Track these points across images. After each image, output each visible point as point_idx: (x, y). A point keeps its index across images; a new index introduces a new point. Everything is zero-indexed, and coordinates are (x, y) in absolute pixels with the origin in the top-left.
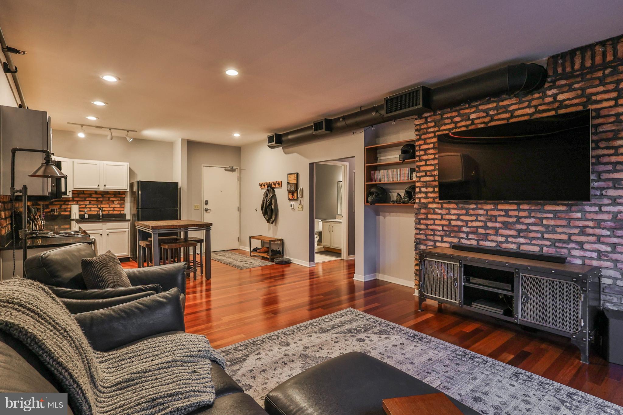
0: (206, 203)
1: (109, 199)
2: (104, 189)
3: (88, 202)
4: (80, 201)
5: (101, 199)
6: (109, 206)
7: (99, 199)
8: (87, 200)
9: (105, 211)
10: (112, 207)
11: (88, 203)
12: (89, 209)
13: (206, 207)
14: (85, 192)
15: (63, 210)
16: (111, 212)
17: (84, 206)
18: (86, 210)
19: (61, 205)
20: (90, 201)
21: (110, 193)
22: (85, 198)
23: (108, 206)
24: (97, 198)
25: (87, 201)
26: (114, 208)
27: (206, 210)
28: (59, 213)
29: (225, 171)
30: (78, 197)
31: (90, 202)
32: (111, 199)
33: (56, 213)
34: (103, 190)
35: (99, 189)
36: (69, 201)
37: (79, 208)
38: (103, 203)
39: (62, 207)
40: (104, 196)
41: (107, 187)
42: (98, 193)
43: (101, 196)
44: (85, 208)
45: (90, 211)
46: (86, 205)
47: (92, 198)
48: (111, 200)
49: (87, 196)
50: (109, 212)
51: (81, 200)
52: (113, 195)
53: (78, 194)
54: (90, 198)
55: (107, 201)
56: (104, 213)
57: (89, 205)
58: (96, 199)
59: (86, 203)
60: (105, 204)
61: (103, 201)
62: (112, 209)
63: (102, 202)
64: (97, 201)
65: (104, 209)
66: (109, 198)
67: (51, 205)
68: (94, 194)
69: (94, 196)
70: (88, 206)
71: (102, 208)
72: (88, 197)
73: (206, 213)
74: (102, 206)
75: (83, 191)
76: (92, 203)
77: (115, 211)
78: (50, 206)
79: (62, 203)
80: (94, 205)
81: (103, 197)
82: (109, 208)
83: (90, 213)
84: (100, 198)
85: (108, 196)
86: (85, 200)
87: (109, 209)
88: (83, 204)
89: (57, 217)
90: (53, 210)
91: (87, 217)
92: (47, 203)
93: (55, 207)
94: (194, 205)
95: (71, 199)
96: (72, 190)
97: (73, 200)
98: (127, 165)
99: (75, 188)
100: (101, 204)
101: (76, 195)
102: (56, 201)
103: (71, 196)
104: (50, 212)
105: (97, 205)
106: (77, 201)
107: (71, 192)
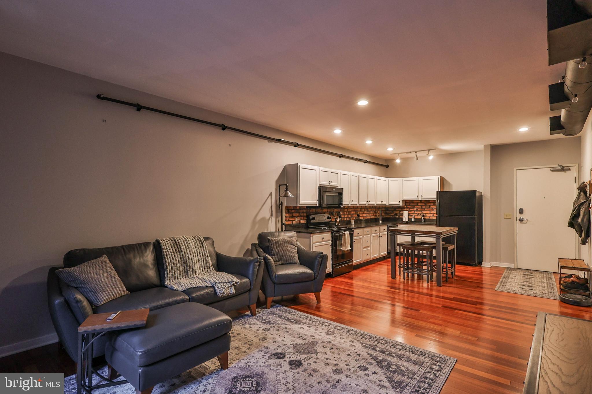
0: (521, 211)
1: (430, 207)
2: (422, 199)
3: (416, 209)
5: (424, 207)
6: (430, 212)
7: (423, 207)
8: (415, 207)
9: (427, 216)
10: (432, 213)
11: (415, 209)
12: (416, 215)
13: (520, 216)
14: (414, 202)
15: (401, 214)
16: (431, 218)
17: (413, 212)
18: (413, 215)
19: (400, 212)
20: (417, 208)
21: (431, 202)
23: (429, 212)
24: (422, 206)
25: (415, 208)
26: (433, 214)
27: (521, 220)
28: (399, 217)
29: (551, 172)
30: (410, 205)
31: (417, 209)
32: (431, 207)
33: (397, 217)
35: (418, 199)
36: (404, 208)
37: (409, 213)
38: (426, 210)
39: (401, 212)
40: (427, 204)
41: (424, 197)
43: (424, 204)
44: (414, 213)
45: (417, 216)
46: (414, 211)
47: (418, 206)
48: (431, 208)
49: (415, 204)
50: (430, 217)
51: (411, 207)
52: (433, 204)
53: (410, 203)
55: (428, 208)
56: (426, 218)
57: (416, 211)
58: (421, 207)
60: (427, 211)
61: (426, 208)
62: (432, 215)
63: (425, 209)
64: (422, 208)
66: (430, 206)
67: (395, 211)
68: (419, 203)
69: (419, 204)
70: (415, 212)
71: (425, 213)
72: (416, 205)
73: (521, 223)
74: (425, 212)
75: (413, 201)
76: (419, 209)
77: (434, 217)
78: (394, 212)
79: (401, 209)
80: (419, 211)
81: (426, 205)
83: (416, 217)
84: (424, 205)
85: (429, 204)
86: (414, 208)
87: (430, 215)
88: (413, 211)
89: (398, 219)
90: (396, 214)
91: (414, 220)
92: (393, 209)
93: (397, 212)
94: (504, 214)
95: (406, 206)
96: (402, 201)
97: (407, 208)
98: (439, 178)
99: (403, 199)
100: (425, 210)
101: (409, 204)
102: (397, 208)
103: (401, 205)
104: (394, 215)
105: (422, 211)
106: (409, 208)
107: (401, 202)
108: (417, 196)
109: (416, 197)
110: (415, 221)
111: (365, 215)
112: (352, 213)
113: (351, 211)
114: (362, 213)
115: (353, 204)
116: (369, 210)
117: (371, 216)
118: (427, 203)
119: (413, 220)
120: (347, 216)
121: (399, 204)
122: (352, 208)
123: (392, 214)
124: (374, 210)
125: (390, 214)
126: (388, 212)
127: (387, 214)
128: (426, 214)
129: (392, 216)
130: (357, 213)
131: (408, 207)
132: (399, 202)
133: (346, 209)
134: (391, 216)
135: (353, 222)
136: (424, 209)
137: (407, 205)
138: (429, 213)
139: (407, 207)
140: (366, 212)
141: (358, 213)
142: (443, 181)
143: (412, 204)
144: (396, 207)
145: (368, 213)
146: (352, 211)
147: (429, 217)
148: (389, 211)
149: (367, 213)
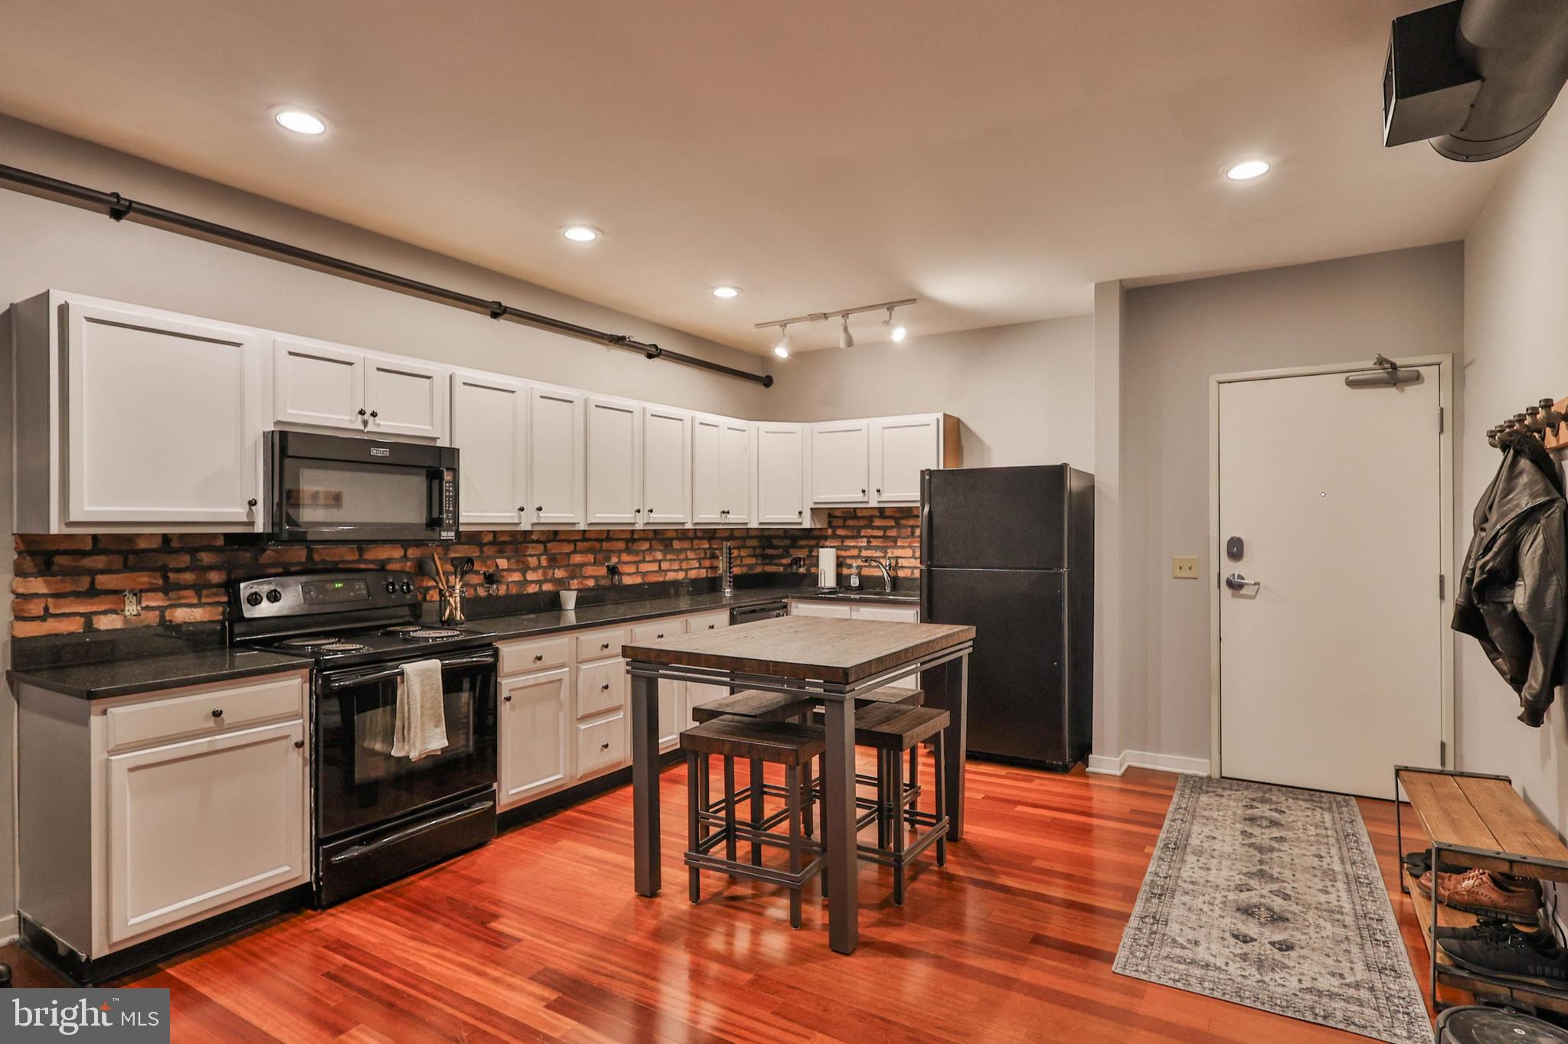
0: (1236, 549)
2: (879, 502)
3: (865, 540)
4: (847, 537)
5: (892, 533)
7: (889, 533)
8: (862, 534)
9: (902, 567)
11: (863, 543)
12: (865, 562)
13: (1230, 568)
14: (859, 514)
17: (855, 552)
18: (854, 565)
19: (811, 551)
20: (869, 538)
22: (859, 528)
24: (885, 528)
25: (864, 537)
26: (909, 559)
27: (1235, 586)
28: (808, 570)
29: (1347, 387)
30: (844, 527)
31: (869, 542)
33: (802, 570)
34: (876, 505)
35: (867, 502)
36: (826, 538)
37: (838, 557)
38: (899, 544)
39: (810, 554)
40: (902, 522)
41: (885, 496)
42: (887, 514)
43: (893, 524)
44: (857, 557)
45: (869, 566)
46: (860, 548)
47: (873, 528)
49: (862, 523)
50: (912, 572)
51: (850, 534)
53: (845, 519)
54: (870, 530)
55: (907, 537)
56: (901, 574)
57: (866, 548)
58: (881, 533)
59: (860, 544)
60: (903, 547)
61: (899, 537)
63: (895, 542)
64: (884, 537)
65: (902, 562)
67: (793, 547)
68: (876, 517)
69: (877, 523)
70: (864, 553)
71: (897, 558)
72: (865, 527)
73: (1233, 596)
74: (898, 552)
75: (855, 509)
76: (874, 543)
78: (792, 551)
79: (813, 542)
80: (877, 548)
81: (898, 526)
82: (913, 560)
83: (866, 572)
84: (892, 527)
85: (911, 522)
86: (858, 536)
87: (913, 562)
88: (854, 547)
89: (802, 577)
90: (795, 562)
91: (857, 584)
92: (787, 542)
93: (802, 554)
94: (1173, 559)
95: (830, 532)
96: (812, 509)
97: (834, 536)
98: (938, 420)
99: (815, 503)
100: (895, 546)
101: (840, 522)
102: (803, 538)
103: (807, 523)
104: (790, 565)
105: (884, 549)
106: (843, 538)
107: (807, 514)
108: (864, 491)
109: (859, 497)
110: (861, 588)
111: (654, 567)
112: (577, 559)
113: (568, 555)
114: (640, 558)
115: (542, 521)
116: (676, 545)
117: (686, 570)
118: (902, 518)
119: (855, 582)
120: (545, 574)
121: (801, 524)
122: (575, 542)
123: (786, 561)
124: (706, 546)
125: (777, 561)
126: (769, 551)
127: (767, 561)
128: (900, 560)
129: (786, 566)
130: (609, 560)
131: (840, 532)
132: (800, 513)
133: (541, 547)
134: (781, 569)
135: (569, 599)
136: (895, 539)
137: (833, 524)
138: (911, 555)
139: (834, 532)
140: (659, 555)
141: (614, 560)
142: (954, 433)
143: (850, 523)
144: (799, 533)
145: (669, 557)
146: (575, 552)
147: (910, 570)
148: (777, 548)
149: (664, 560)
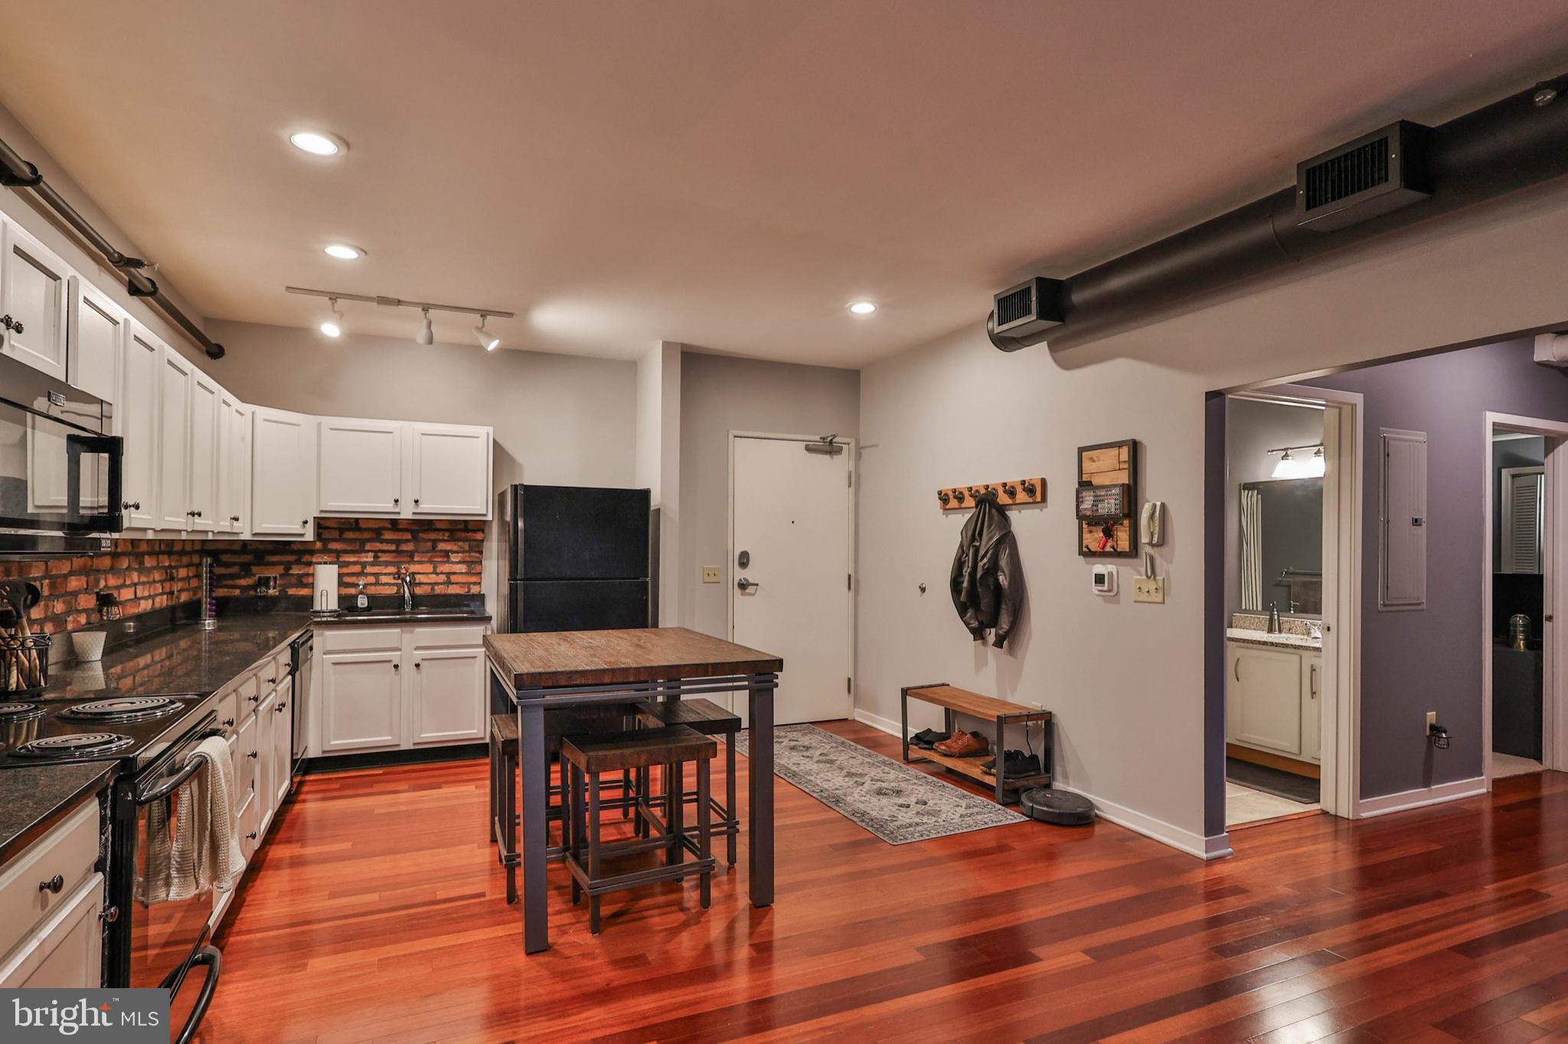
0: (744, 560)
1: (434, 547)
2: (414, 513)
3: (371, 554)
4: (345, 552)
5: (410, 547)
6: (435, 568)
7: (404, 547)
8: (367, 548)
9: (420, 584)
10: (442, 573)
11: (369, 558)
12: (372, 579)
13: (741, 574)
14: (362, 525)
15: (293, 580)
16: (439, 590)
17: (357, 569)
18: (361, 583)
19: (288, 569)
20: (376, 553)
21: (438, 526)
22: (363, 542)
23: (429, 568)
24: (398, 542)
25: (368, 551)
26: (448, 574)
27: (745, 586)
28: (283, 591)
29: (805, 451)
30: (341, 540)
31: (376, 557)
32: (442, 546)
33: (271, 592)
34: (411, 517)
35: (399, 513)
36: (312, 553)
37: (340, 576)
38: (416, 559)
39: (291, 572)
40: (422, 535)
41: (424, 507)
42: (401, 527)
43: (409, 536)
44: (361, 574)
45: (377, 583)
46: (364, 565)
47: (382, 541)
48: (441, 551)
49: (367, 535)
50: (433, 589)
51: (349, 548)
52: (447, 534)
53: (342, 531)
54: (378, 544)
55: (427, 552)
56: (418, 591)
57: (372, 564)
58: (393, 547)
59: (366, 560)
60: (421, 562)
61: (416, 551)
62: (443, 578)
63: (412, 557)
64: (397, 552)
65: (419, 578)
66: (435, 542)
67: (257, 565)
69: (388, 535)
70: (369, 569)
71: (414, 574)
72: (371, 540)
73: (741, 595)
74: (413, 568)
76: (384, 558)
77: (451, 586)
78: (255, 569)
79: (292, 558)
80: (387, 564)
81: (415, 538)
82: (434, 576)
83: (372, 590)
84: (408, 541)
85: (433, 536)
86: (362, 551)
87: (433, 578)
88: (354, 564)
89: (274, 600)
90: (264, 582)
91: (366, 605)
92: (248, 558)
93: (271, 573)
94: (703, 568)
95: (319, 545)
96: (316, 519)
97: (325, 551)
98: (488, 434)
100: (411, 561)
101: (336, 534)
102: (273, 553)
103: (310, 535)
104: (254, 587)
105: (397, 564)
106: (338, 553)
107: (310, 526)
108: (397, 501)
109: (389, 506)
110: (370, 609)
112: (73, 584)
113: (66, 577)
114: (120, 582)
118: (419, 531)
119: (362, 602)
120: (47, 609)
121: (302, 535)
123: (243, 582)
125: (234, 582)
128: (418, 577)
129: (243, 588)
130: (98, 582)
131: (333, 546)
132: (305, 523)
134: (237, 592)
136: (411, 555)
137: (323, 536)
138: (431, 570)
139: (325, 546)
141: (103, 583)
143: (350, 535)
144: (269, 547)
147: (430, 587)
148: (229, 565)
